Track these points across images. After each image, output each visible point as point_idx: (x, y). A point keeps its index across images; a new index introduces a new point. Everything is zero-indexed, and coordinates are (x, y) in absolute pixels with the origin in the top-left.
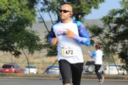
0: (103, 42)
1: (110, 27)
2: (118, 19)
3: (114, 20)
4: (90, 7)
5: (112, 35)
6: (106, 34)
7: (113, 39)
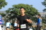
1: (8, 14)
7: (9, 18)
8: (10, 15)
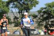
1: (41, 15)
2: (44, 11)
3: (42, 12)
4: (32, 6)
7: (42, 20)
8: (43, 16)
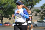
0: (41, 15)
5: (44, 13)
6: (42, 12)
